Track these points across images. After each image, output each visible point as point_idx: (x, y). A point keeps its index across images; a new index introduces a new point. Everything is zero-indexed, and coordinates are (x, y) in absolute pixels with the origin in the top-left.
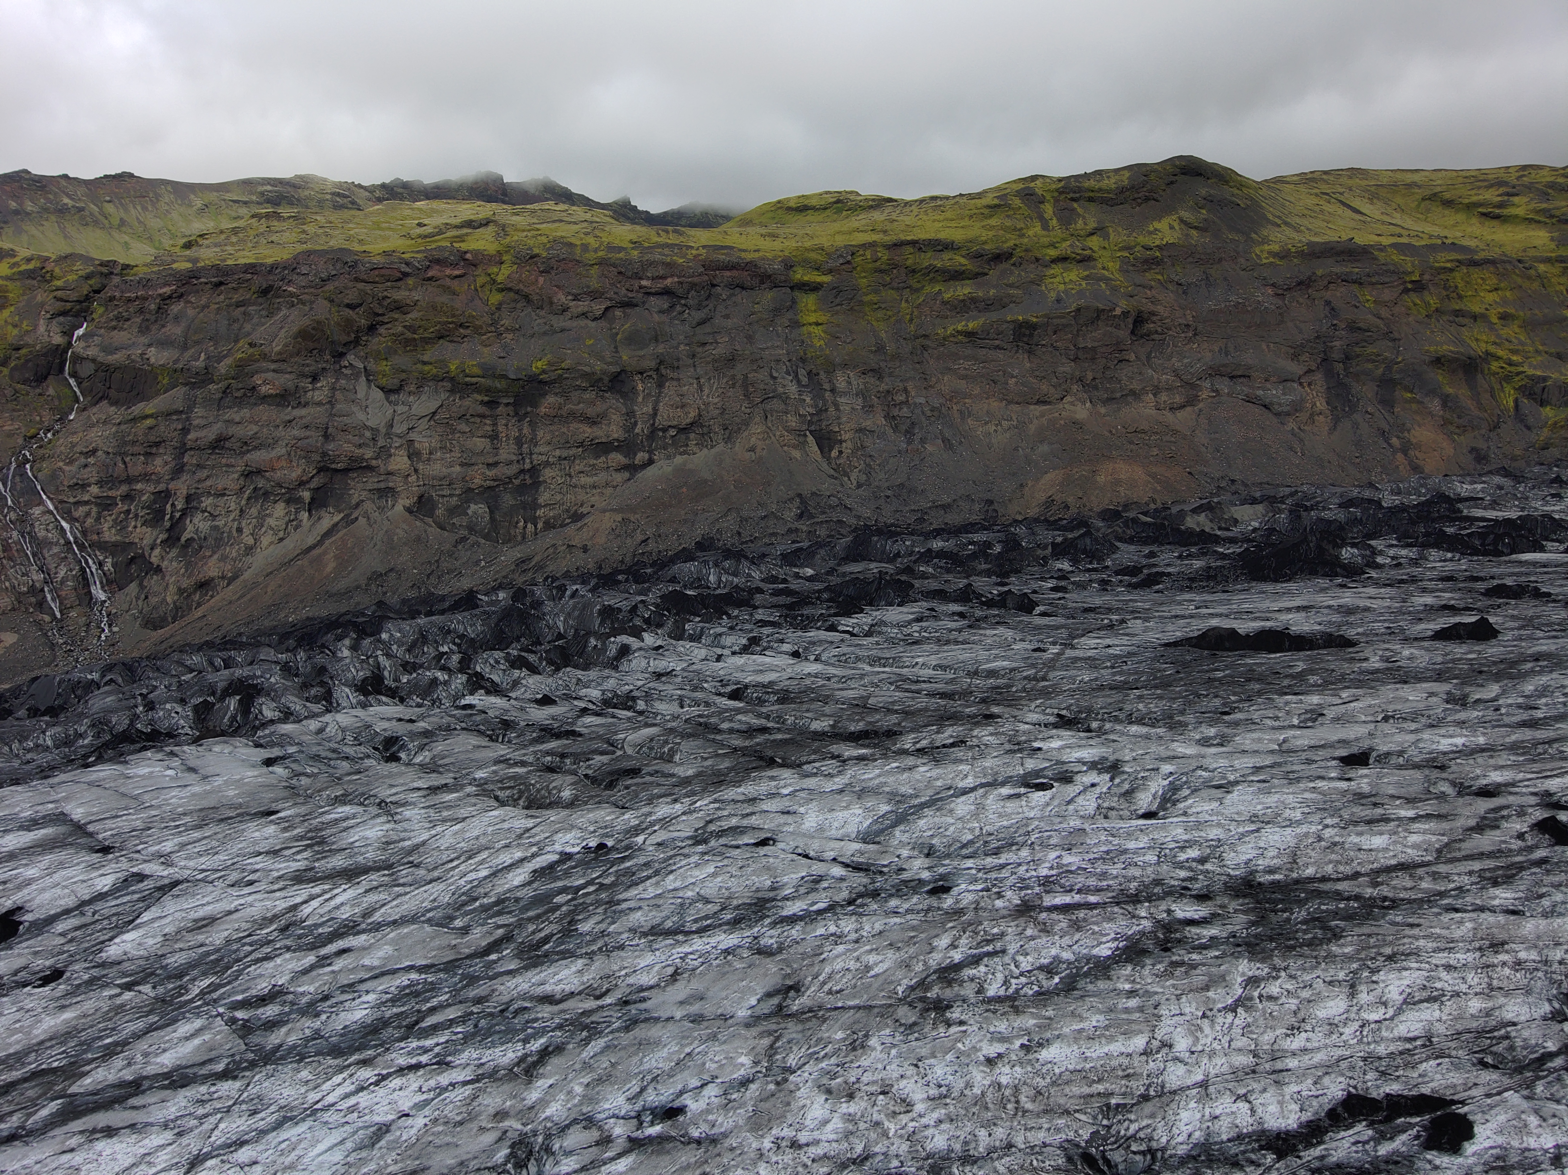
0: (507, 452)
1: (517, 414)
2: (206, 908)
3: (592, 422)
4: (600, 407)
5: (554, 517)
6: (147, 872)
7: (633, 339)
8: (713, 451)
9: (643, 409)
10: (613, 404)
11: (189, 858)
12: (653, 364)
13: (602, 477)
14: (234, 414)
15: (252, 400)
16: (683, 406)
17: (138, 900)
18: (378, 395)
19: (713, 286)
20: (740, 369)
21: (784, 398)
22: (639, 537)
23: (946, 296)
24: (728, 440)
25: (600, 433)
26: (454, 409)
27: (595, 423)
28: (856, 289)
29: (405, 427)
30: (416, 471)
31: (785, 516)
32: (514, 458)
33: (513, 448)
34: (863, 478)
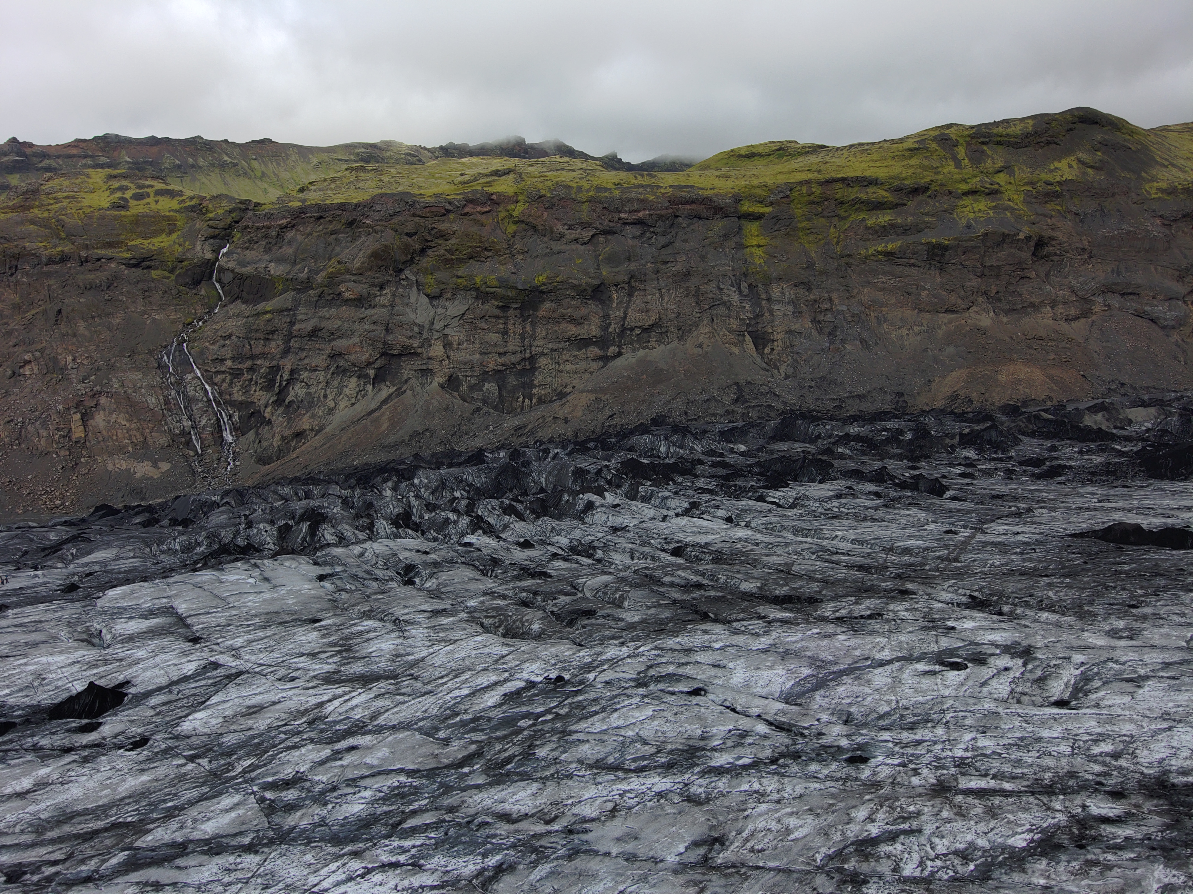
0: (513, 345)
1: (522, 316)
2: (258, 697)
3: (577, 322)
4: (584, 311)
5: (545, 395)
6: (221, 662)
7: (612, 259)
8: (669, 347)
9: (616, 313)
10: (594, 309)
11: (252, 653)
12: (626, 279)
13: (582, 365)
14: (326, 312)
15: (338, 303)
16: (647, 311)
17: (212, 685)
18: (425, 300)
19: (676, 217)
20: (694, 282)
21: (728, 306)
22: (608, 413)
23: (869, 223)
24: (681, 338)
25: (582, 331)
26: (478, 311)
27: (579, 323)
28: (792, 217)
29: (442, 324)
30: (448, 357)
31: (723, 400)
32: (518, 349)
33: (518, 341)
34: (790, 371)
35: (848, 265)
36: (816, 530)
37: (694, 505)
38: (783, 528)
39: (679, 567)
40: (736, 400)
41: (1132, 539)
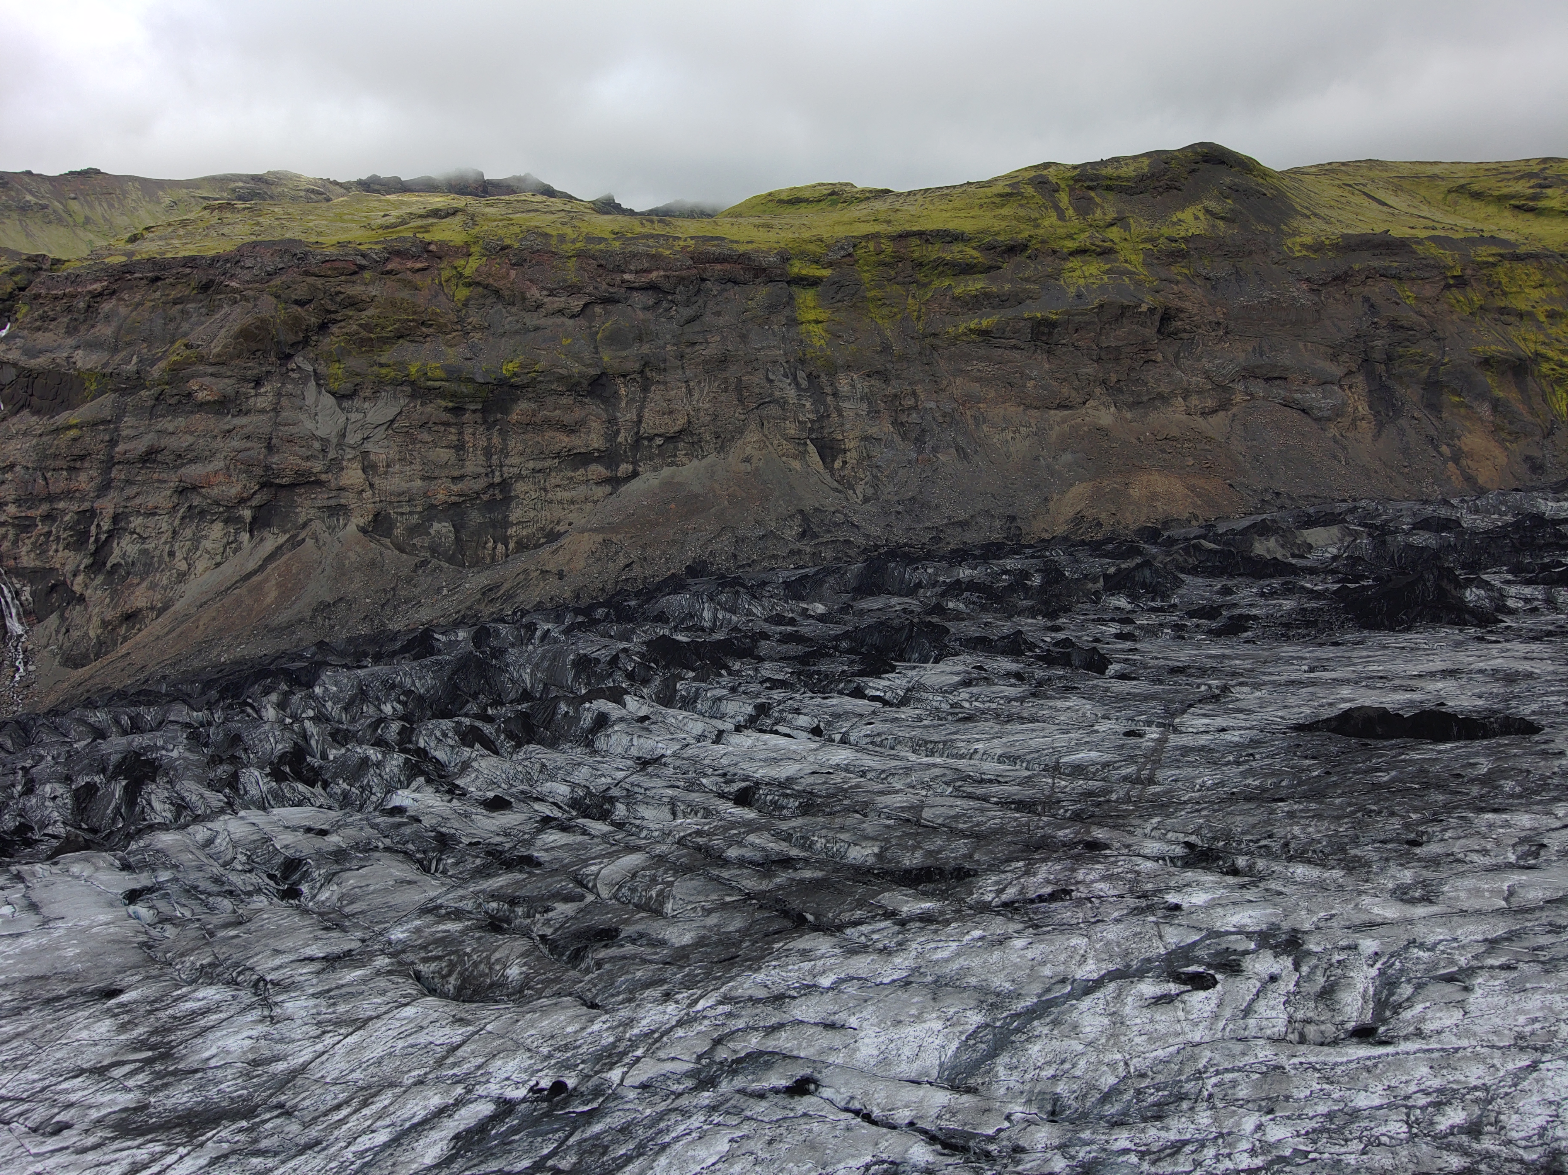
0: (474, 464)
1: (486, 421)
3: (570, 430)
4: (578, 413)
5: (527, 536)
7: (615, 339)
8: (705, 462)
9: (626, 415)
10: (593, 409)
12: (637, 366)
13: (580, 491)
14: (167, 423)
15: (188, 408)
16: (671, 413)
18: (330, 401)
19: (703, 280)
20: (733, 371)
21: (782, 403)
22: (622, 561)
23: (957, 291)
24: (720, 449)
25: (579, 442)
26: (415, 416)
27: (572, 432)
28: (858, 284)
29: (359, 436)
30: (371, 485)
31: (785, 536)
32: (482, 470)
33: (481, 460)
34: (870, 491)
35: (934, 347)
36: (945, 743)
37: (763, 710)
38: (897, 742)
39: (750, 827)
40: (803, 535)
41: (1379, 730)
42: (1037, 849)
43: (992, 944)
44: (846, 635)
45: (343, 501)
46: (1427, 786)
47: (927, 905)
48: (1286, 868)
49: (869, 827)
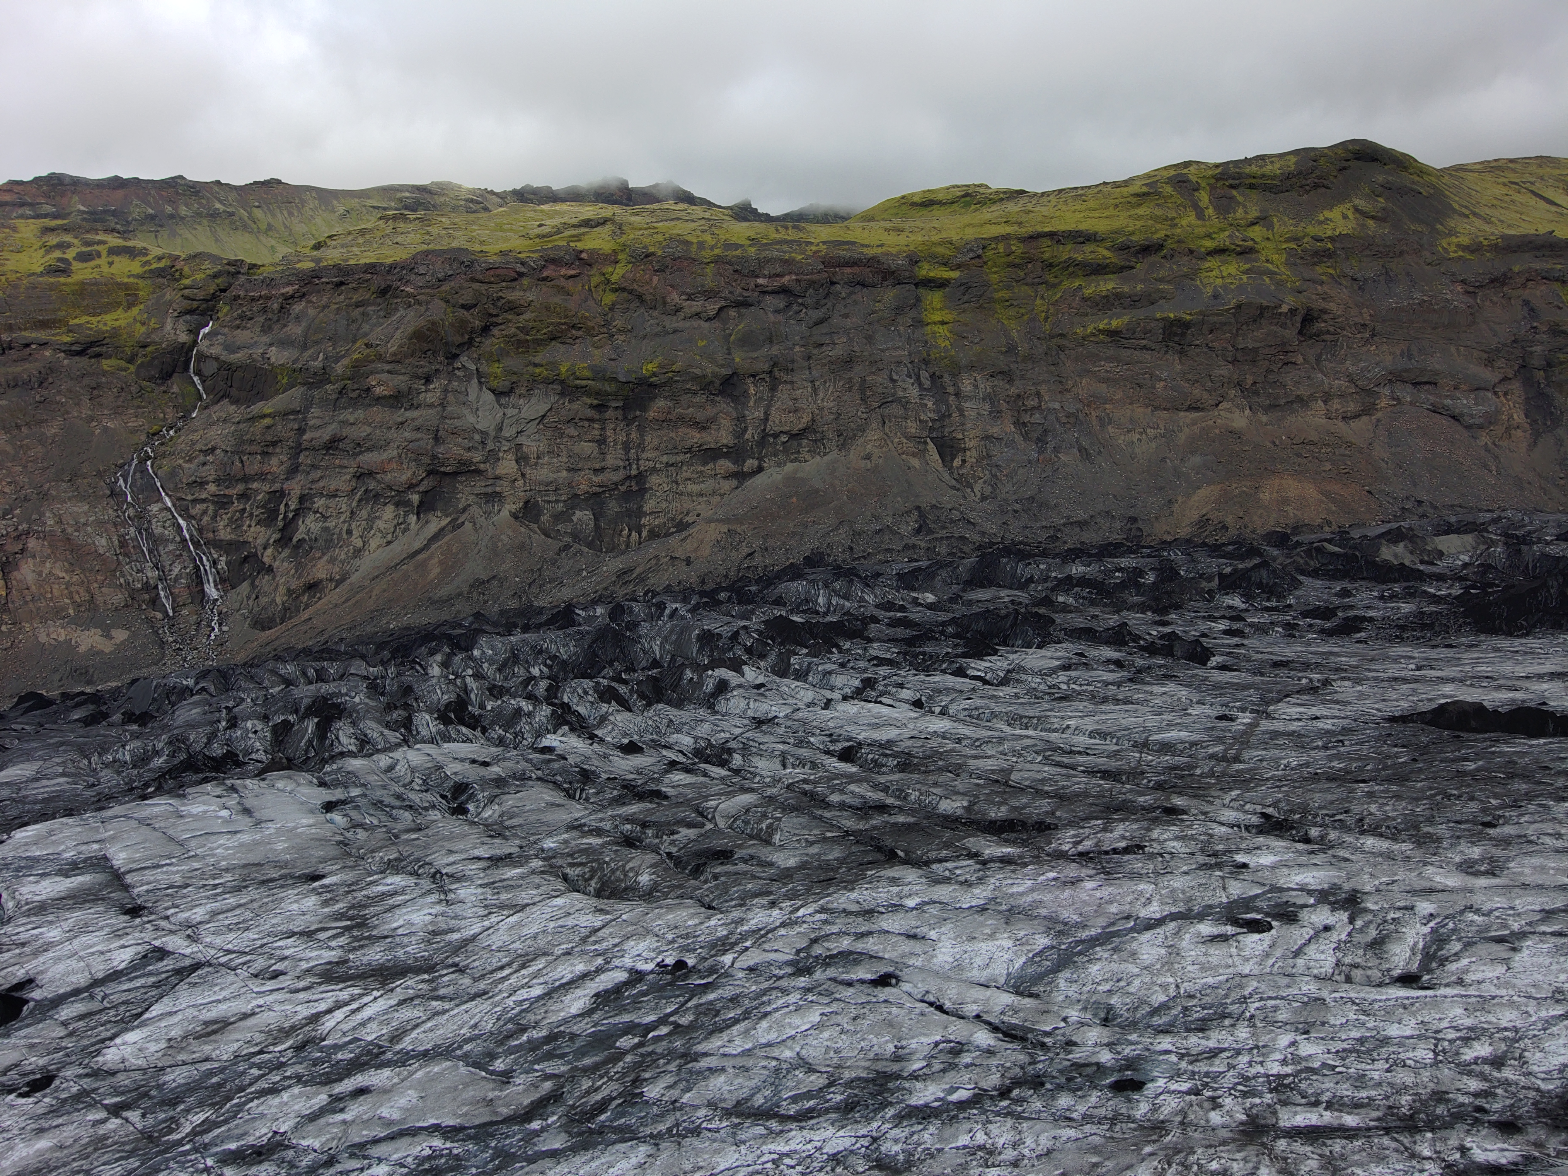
0: (614, 458)
1: (625, 418)
3: (702, 426)
4: (710, 411)
5: (659, 526)
7: (747, 341)
8: (826, 459)
9: (754, 413)
10: (724, 407)
12: (766, 367)
13: (709, 485)
14: (349, 415)
15: (366, 402)
16: (796, 411)
18: (489, 397)
19: (833, 283)
20: (858, 371)
21: (904, 403)
22: (745, 550)
23: (1087, 292)
24: (842, 447)
25: (708, 439)
26: (564, 412)
27: (704, 428)
28: (986, 285)
29: (513, 430)
30: (523, 475)
31: (901, 531)
32: (621, 463)
33: (621, 452)
34: (988, 490)
35: (1061, 348)
36: (1039, 718)
37: (869, 683)
38: (994, 715)
39: (852, 778)
40: (918, 531)
41: (1473, 724)
42: (1117, 810)
43: (1065, 884)
44: (953, 621)
45: (498, 489)
46: (1511, 776)
47: (1008, 850)
48: (1357, 839)
49: (960, 784)
